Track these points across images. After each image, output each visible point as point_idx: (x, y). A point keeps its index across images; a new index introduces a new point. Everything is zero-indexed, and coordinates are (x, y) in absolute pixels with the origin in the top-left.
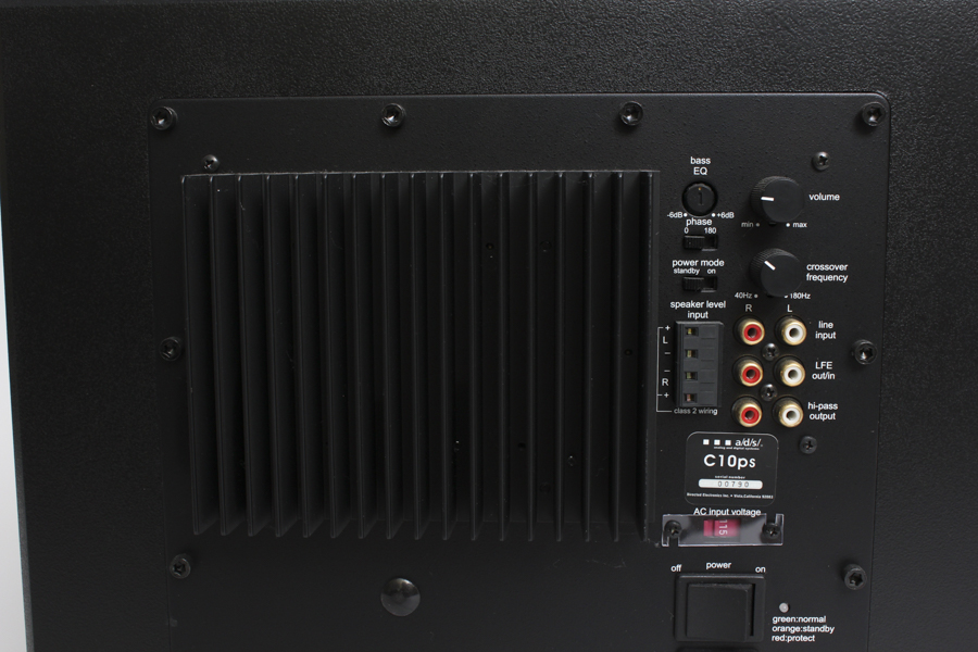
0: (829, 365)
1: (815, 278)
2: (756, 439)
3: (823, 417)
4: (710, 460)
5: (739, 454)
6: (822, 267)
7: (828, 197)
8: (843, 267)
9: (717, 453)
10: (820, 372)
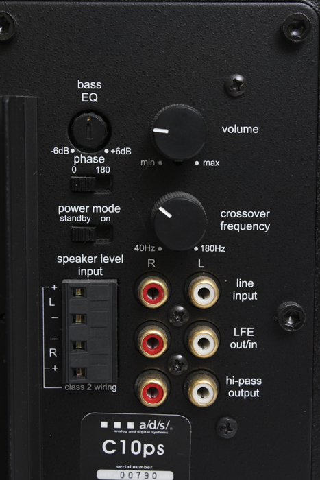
0: (249, 331)
1: (230, 227)
2: (164, 420)
3: (244, 394)
4: (109, 447)
5: (145, 439)
6: (239, 214)
7: (244, 129)
8: (264, 214)
9: (117, 437)
10: (239, 340)
